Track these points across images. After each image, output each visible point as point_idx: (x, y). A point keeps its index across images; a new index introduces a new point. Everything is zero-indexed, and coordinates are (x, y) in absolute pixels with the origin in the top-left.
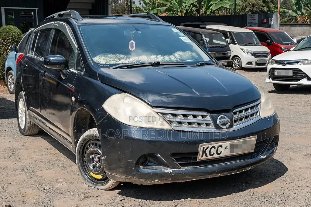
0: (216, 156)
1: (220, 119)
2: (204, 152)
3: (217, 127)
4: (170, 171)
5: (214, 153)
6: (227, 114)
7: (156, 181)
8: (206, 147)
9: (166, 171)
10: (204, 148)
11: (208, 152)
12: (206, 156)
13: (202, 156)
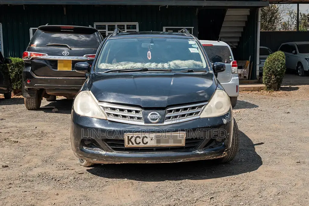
0: (142, 145)
1: (151, 114)
2: (129, 140)
3: (147, 121)
4: (103, 153)
5: (140, 143)
6: (159, 111)
7: (95, 160)
8: (130, 136)
9: (100, 152)
10: (128, 137)
11: (133, 140)
12: (133, 144)
13: (129, 144)
